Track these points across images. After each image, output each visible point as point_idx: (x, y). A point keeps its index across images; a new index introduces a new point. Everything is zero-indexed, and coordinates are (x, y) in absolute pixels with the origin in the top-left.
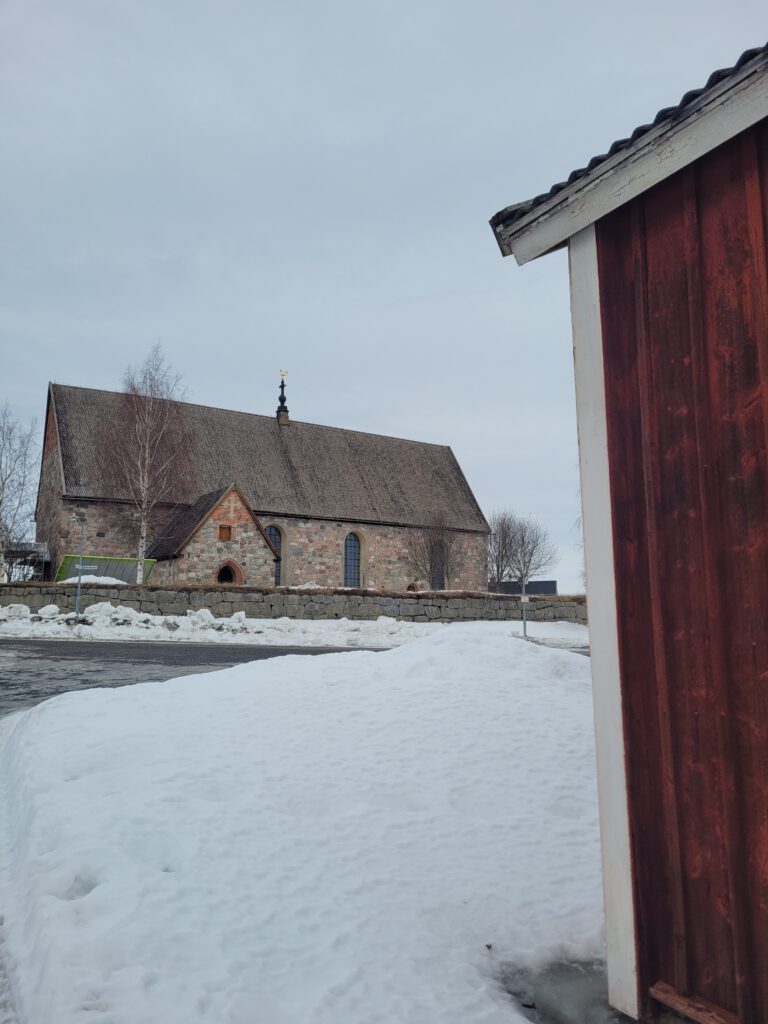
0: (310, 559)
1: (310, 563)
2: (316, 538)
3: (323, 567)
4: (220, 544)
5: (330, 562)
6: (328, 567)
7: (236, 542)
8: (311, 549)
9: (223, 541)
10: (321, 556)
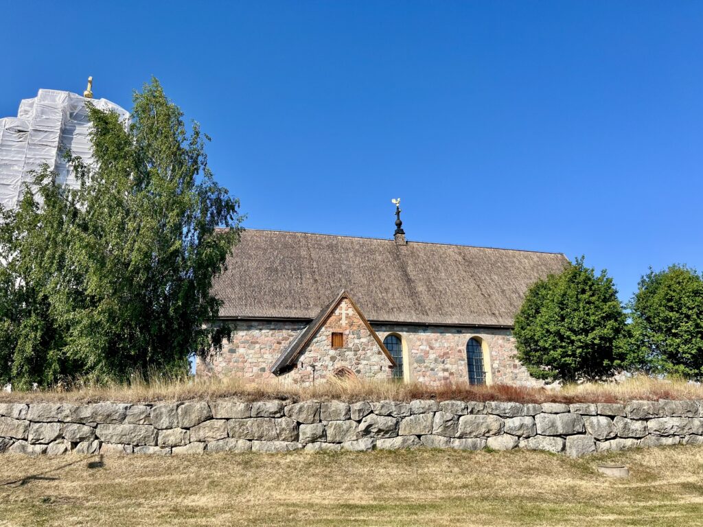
0: (432, 366)
1: (432, 370)
2: (436, 345)
3: (446, 374)
4: (332, 352)
5: (453, 368)
6: (451, 374)
7: (349, 349)
8: (432, 356)
9: (336, 349)
10: (443, 362)
